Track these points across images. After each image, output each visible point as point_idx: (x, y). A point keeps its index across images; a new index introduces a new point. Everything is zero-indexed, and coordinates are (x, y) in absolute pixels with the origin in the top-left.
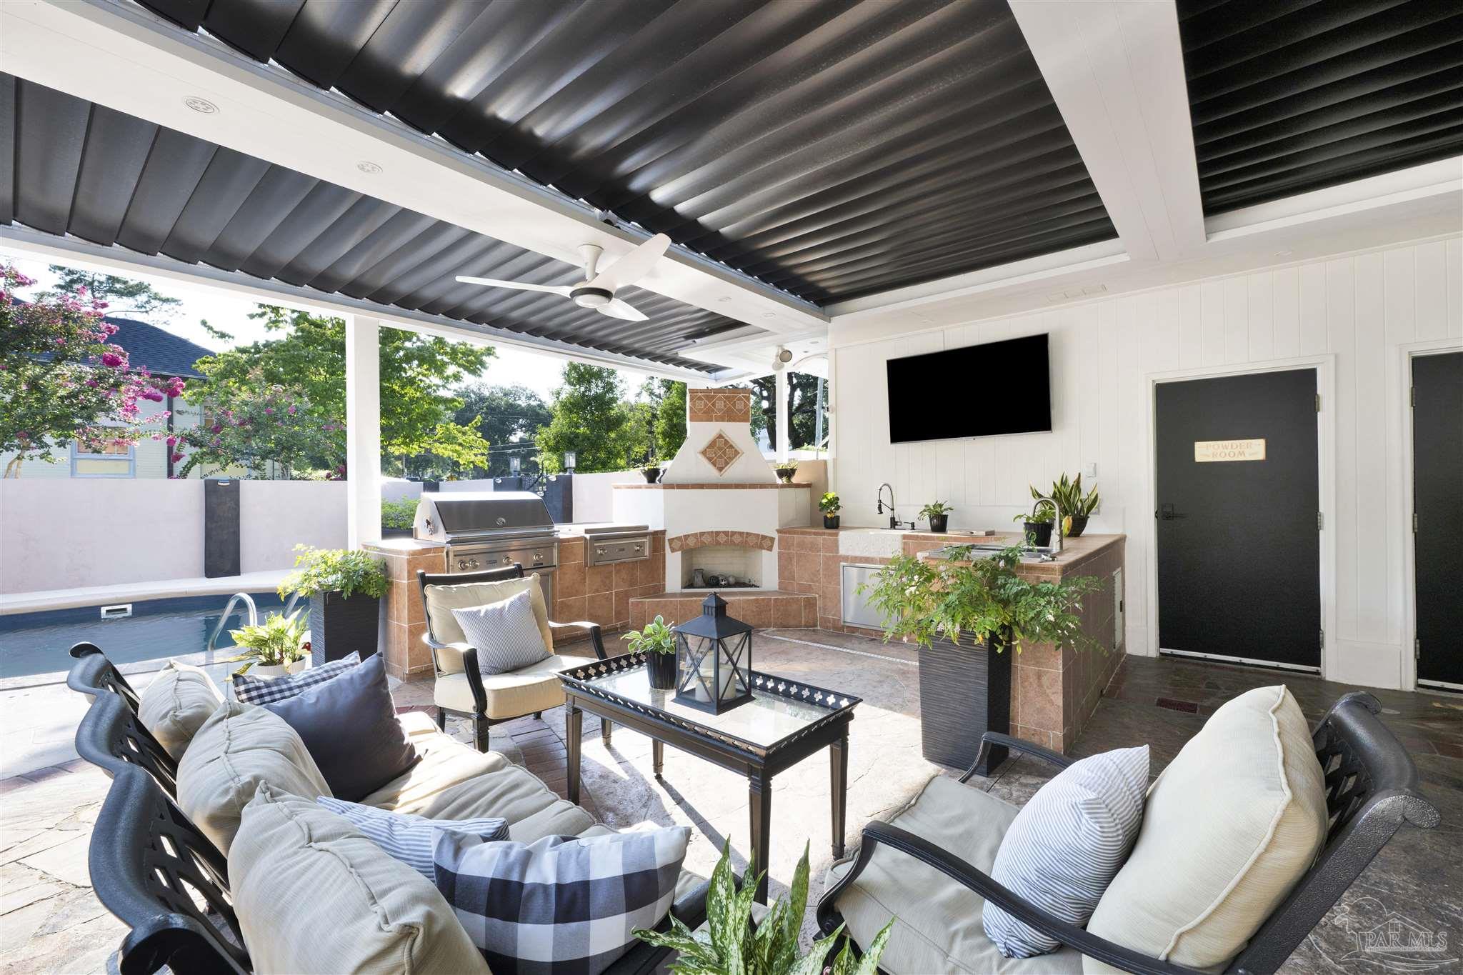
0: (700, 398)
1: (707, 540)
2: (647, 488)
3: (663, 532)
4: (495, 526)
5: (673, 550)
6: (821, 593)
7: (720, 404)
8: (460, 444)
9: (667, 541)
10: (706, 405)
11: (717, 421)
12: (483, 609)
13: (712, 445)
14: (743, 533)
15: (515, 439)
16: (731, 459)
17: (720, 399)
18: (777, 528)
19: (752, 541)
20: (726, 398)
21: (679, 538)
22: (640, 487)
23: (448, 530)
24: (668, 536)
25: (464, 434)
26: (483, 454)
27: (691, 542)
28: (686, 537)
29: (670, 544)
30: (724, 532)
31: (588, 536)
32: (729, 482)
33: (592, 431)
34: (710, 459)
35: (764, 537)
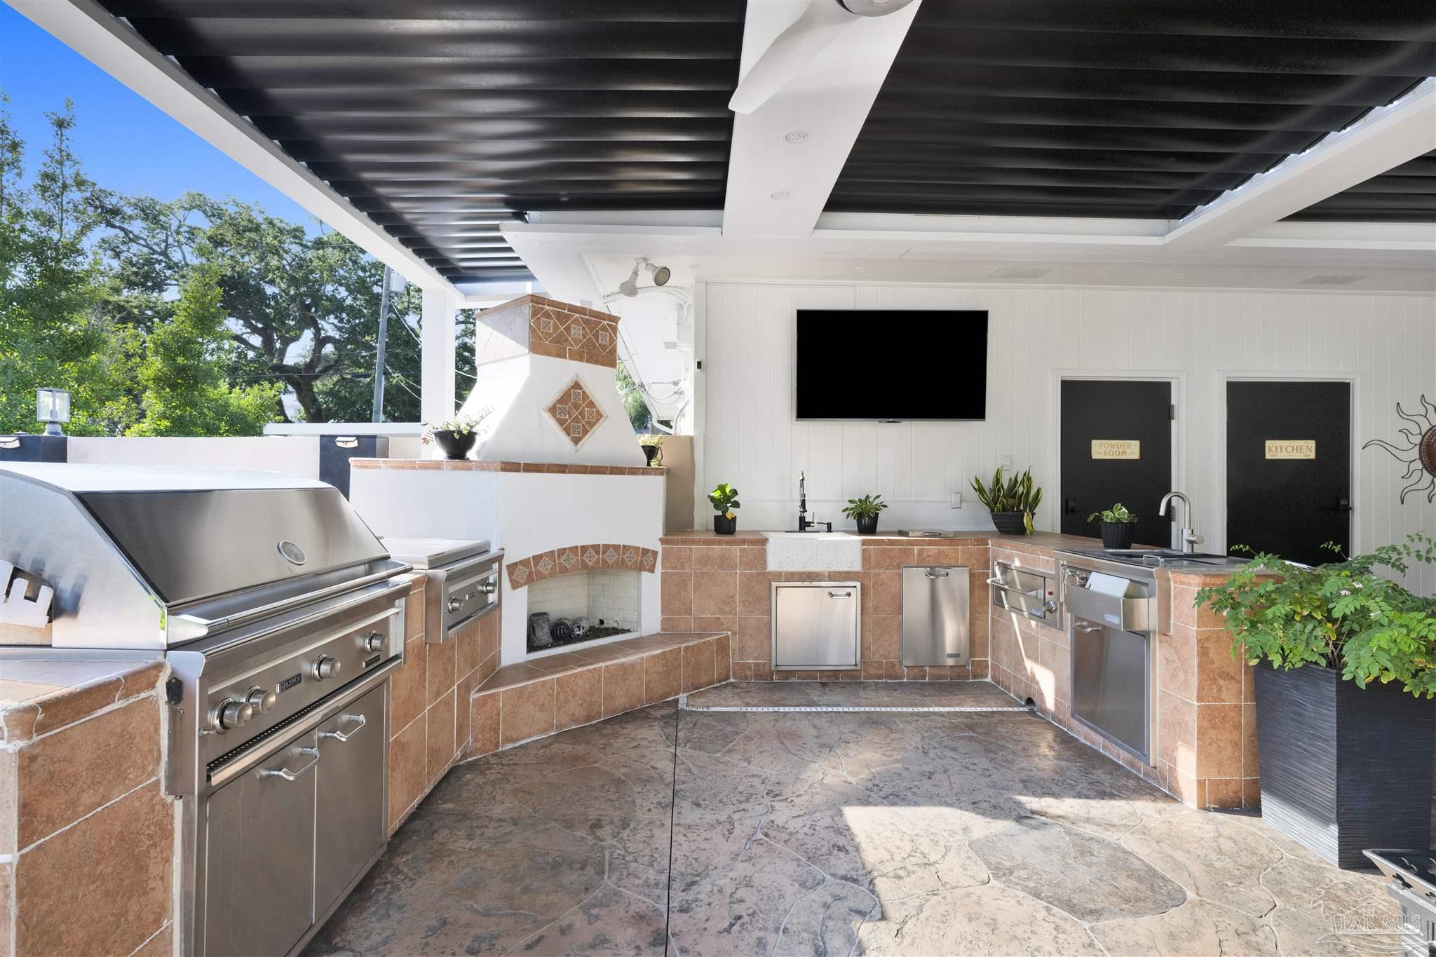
0: (547, 315)
1: (568, 561)
2: (449, 468)
5: (515, 585)
6: (736, 628)
7: (577, 332)
9: (505, 569)
10: (556, 328)
11: (571, 358)
13: (564, 398)
14: (619, 546)
16: (592, 425)
17: (576, 322)
18: (661, 536)
19: (630, 558)
20: (586, 322)
21: (525, 562)
24: (506, 560)
27: (546, 568)
28: (537, 558)
29: (510, 574)
30: (594, 547)
32: (588, 462)
34: (561, 422)
35: (645, 551)
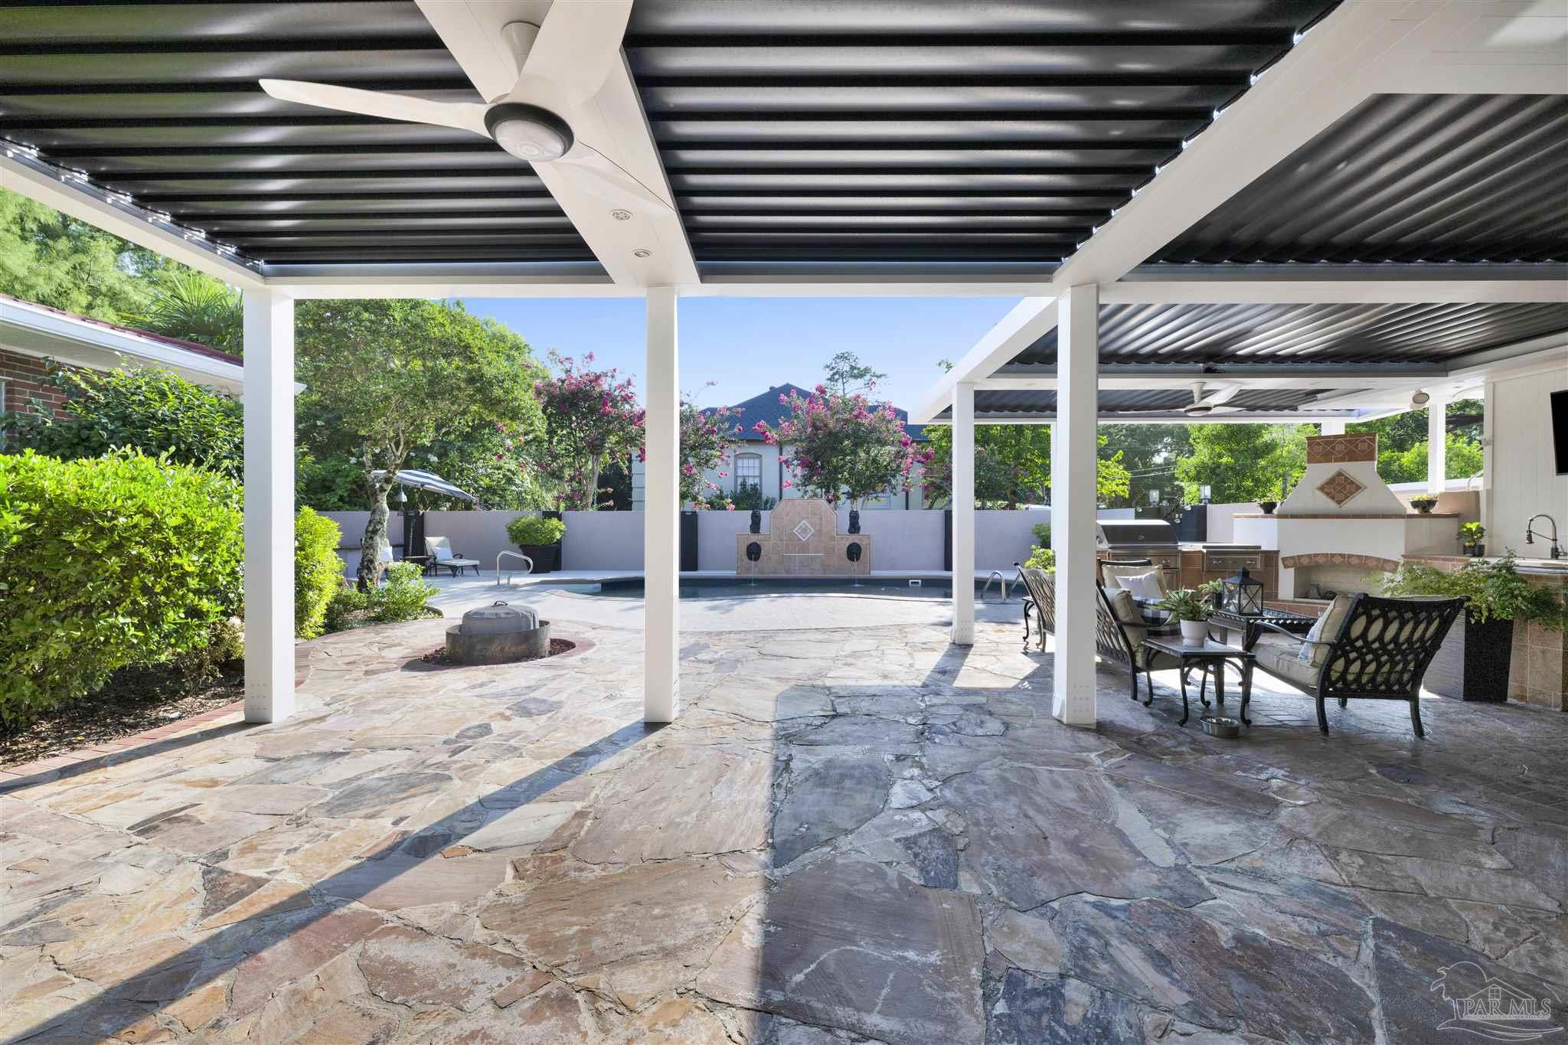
0: (1318, 444)
1: (1321, 560)
2: (1263, 517)
3: (1277, 552)
4: (1137, 541)
5: (1286, 567)
7: (1339, 448)
8: (1104, 477)
9: (1280, 561)
10: (1324, 448)
11: (1336, 461)
12: (1131, 578)
13: (1331, 481)
14: (1362, 556)
15: (1158, 459)
16: (1351, 493)
17: (1340, 443)
18: (1403, 553)
19: (1373, 564)
20: (1347, 442)
21: (1292, 558)
22: (1257, 517)
23: (1109, 541)
24: (1281, 556)
25: (1107, 467)
26: (1123, 484)
27: (1305, 562)
28: (1300, 557)
29: (1283, 562)
30: (1341, 555)
31: (1205, 551)
32: (1344, 513)
33: (1237, 460)
34: (1327, 494)
35: (1386, 561)
